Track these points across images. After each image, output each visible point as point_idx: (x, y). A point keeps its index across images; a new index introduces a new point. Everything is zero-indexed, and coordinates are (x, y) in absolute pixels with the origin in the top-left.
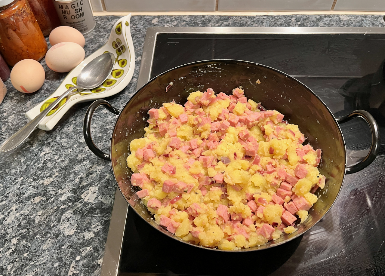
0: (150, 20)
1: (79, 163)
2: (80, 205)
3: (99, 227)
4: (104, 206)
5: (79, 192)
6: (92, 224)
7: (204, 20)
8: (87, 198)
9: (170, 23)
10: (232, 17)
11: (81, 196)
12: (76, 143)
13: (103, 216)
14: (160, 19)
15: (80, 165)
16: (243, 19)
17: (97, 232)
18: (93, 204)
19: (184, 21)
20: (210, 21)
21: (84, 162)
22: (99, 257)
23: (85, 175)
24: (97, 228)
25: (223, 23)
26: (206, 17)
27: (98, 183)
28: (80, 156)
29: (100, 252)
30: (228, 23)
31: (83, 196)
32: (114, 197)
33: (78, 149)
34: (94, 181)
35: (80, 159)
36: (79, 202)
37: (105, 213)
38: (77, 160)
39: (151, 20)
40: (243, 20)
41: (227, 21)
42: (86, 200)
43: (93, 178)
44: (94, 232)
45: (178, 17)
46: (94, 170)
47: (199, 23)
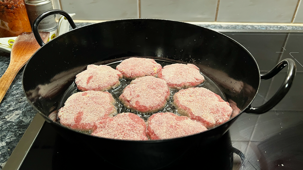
1: (12, 96)
2: (2, 123)
3: (13, 138)
4: (23, 124)
5: (4, 114)
6: (7, 136)
8: (10, 118)
11: (5, 117)
12: (15, 84)
13: (19, 131)
15: (13, 97)
17: (9, 142)
18: (13, 122)
21: (17, 95)
22: (4, 161)
23: (15, 103)
24: (10, 139)
27: (23, 108)
28: (15, 92)
29: (7, 157)
31: (6, 117)
32: (34, 117)
33: (15, 88)
34: (20, 107)
35: (14, 93)
36: (2, 120)
37: (22, 128)
38: (11, 94)
42: (8, 120)
43: (20, 105)
44: (7, 142)
46: (23, 100)
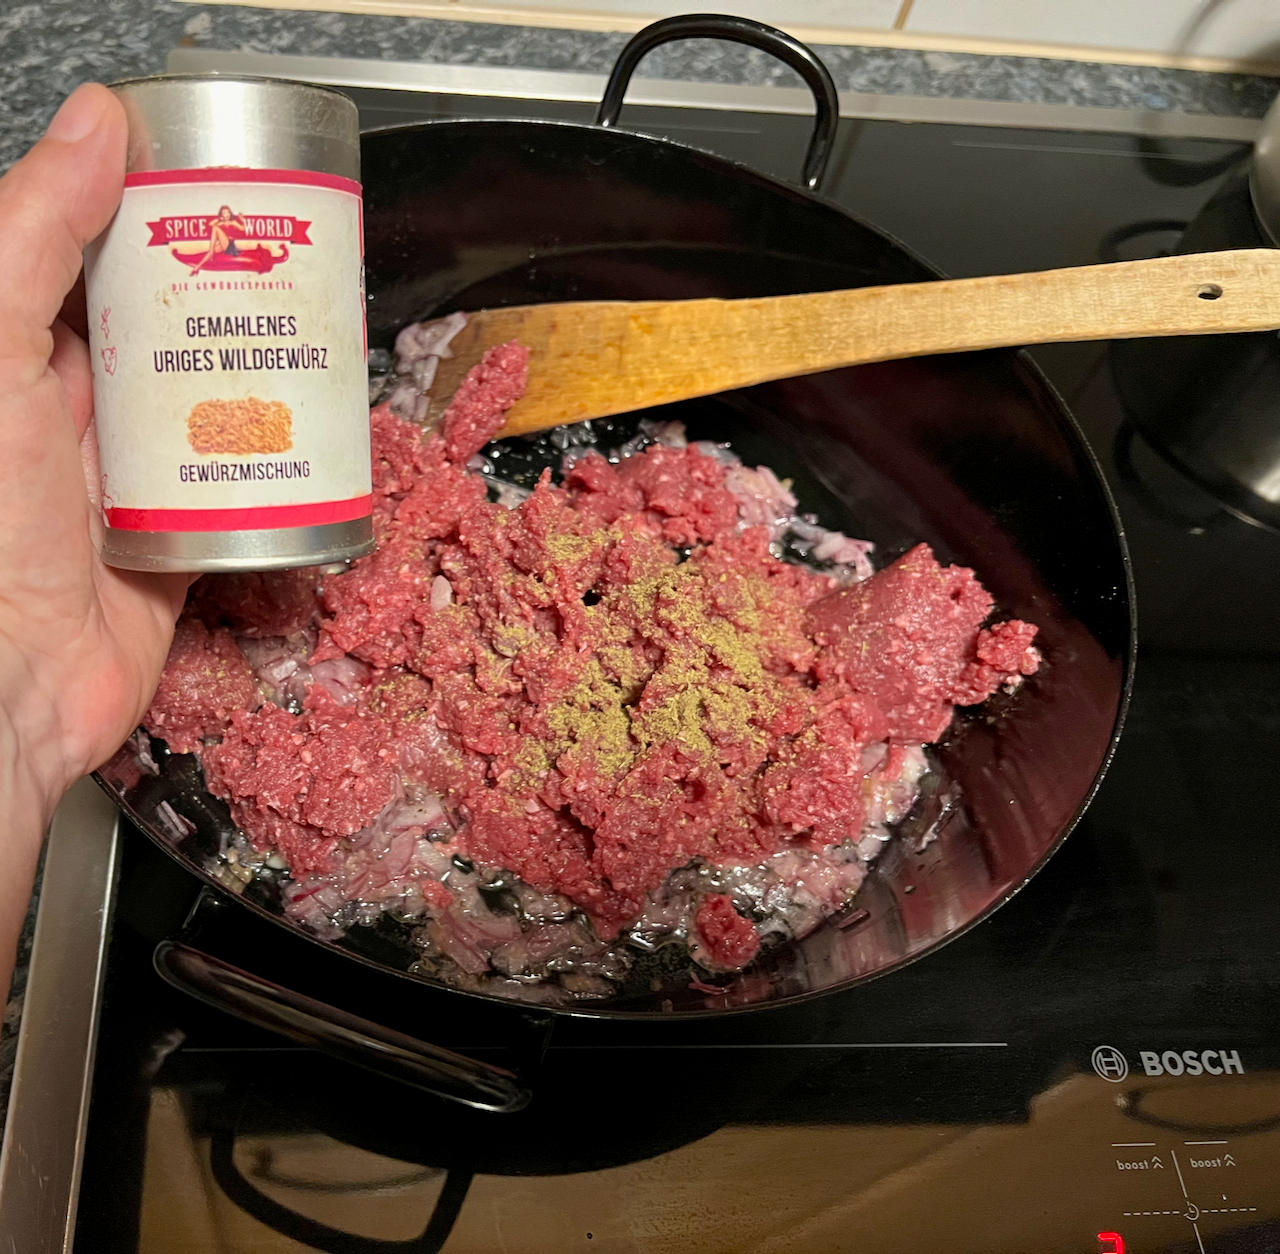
0: (175, 19)
7: (406, 37)
9: (263, 36)
10: (515, 32)
14: (221, 20)
16: (560, 41)
19: (320, 34)
20: (426, 41)
25: (479, 53)
26: (413, 23)
30: (499, 53)
39: (183, 22)
40: (561, 47)
41: (498, 46)
45: (295, 17)
47: (385, 45)
